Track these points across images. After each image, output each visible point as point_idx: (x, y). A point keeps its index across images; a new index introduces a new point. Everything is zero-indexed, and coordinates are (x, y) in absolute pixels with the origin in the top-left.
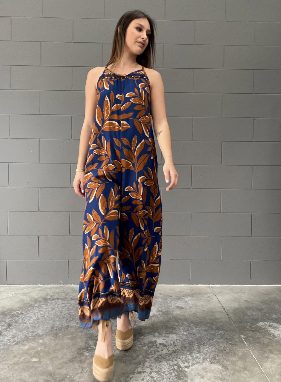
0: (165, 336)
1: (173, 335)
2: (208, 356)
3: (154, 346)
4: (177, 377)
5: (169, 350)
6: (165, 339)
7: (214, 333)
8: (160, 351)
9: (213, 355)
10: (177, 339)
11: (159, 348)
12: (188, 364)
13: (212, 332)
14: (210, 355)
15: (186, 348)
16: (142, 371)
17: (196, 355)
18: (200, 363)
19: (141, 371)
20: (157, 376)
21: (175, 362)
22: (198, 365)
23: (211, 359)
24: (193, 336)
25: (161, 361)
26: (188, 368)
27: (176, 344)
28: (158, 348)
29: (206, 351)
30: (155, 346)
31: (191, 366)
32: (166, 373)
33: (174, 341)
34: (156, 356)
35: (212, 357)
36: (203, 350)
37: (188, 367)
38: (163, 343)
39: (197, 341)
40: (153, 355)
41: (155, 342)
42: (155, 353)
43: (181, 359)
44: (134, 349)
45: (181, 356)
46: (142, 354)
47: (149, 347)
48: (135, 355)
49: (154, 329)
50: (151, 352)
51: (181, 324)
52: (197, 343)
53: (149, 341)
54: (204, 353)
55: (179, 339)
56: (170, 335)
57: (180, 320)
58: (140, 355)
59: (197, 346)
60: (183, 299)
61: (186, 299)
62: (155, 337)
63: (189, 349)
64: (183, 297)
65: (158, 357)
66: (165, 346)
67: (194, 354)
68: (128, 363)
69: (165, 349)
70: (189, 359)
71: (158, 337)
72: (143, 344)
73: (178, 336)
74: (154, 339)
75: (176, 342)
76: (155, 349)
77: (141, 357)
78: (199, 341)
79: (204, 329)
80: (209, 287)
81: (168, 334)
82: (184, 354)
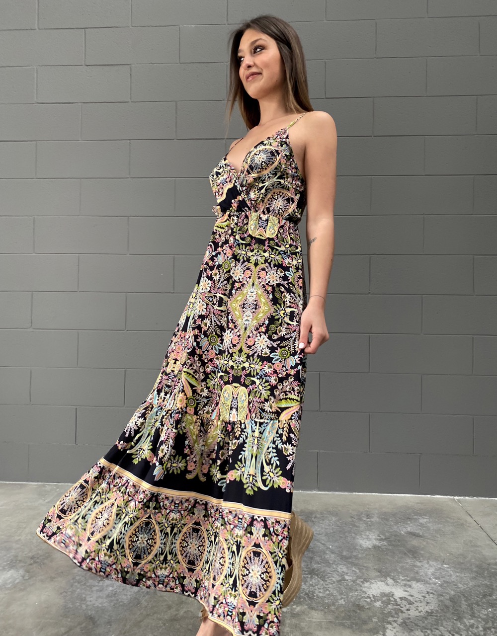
0: (405, 585)
1: (418, 584)
2: (490, 624)
5: (420, 610)
6: (407, 590)
7: (489, 583)
8: (406, 611)
10: (429, 591)
11: (402, 606)
13: (486, 582)
14: (493, 623)
17: (469, 623)
21: (437, 633)
24: (454, 587)
25: (412, 629)
27: (428, 601)
28: (399, 605)
29: (485, 615)
30: (393, 601)
33: (424, 595)
34: (400, 620)
36: (479, 613)
38: (405, 598)
39: (464, 595)
40: (394, 617)
41: (391, 595)
42: (397, 614)
43: (446, 628)
44: (360, 604)
45: (445, 623)
46: (376, 616)
47: (383, 602)
48: (364, 616)
49: (383, 572)
50: (389, 613)
51: (427, 566)
52: (465, 601)
53: (381, 592)
54: (483, 619)
55: (432, 591)
56: (414, 584)
57: (422, 556)
58: (373, 616)
59: (466, 605)
60: (416, 520)
61: (422, 521)
62: (389, 585)
63: (455, 611)
64: (416, 517)
65: (404, 622)
66: (411, 603)
67: (465, 620)
68: (356, 629)
69: (412, 607)
70: (459, 628)
71: (394, 585)
72: (371, 596)
73: (428, 585)
74: (387, 590)
75: (427, 596)
76: (395, 607)
77: (375, 620)
78: (466, 597)
79: (469, 575)
80: (454, 499)
81: (409, 581)
82: (449, 618)
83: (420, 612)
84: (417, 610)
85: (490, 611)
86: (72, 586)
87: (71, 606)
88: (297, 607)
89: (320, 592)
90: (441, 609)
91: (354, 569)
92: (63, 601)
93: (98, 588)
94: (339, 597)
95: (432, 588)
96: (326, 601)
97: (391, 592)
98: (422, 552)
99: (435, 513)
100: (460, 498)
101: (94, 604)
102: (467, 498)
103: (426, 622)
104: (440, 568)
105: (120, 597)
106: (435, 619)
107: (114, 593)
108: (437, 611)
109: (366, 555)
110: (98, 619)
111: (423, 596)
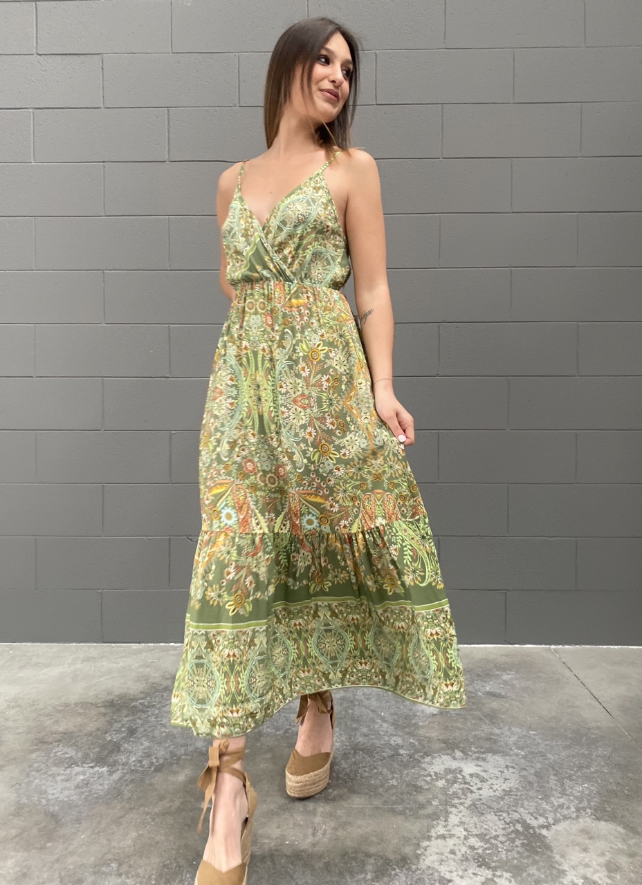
0: (478, 759)
1: (495, 757)
2: (585, 804)
3: (460, 780)
4: (528, 848)
5: (495, 789)
6: (479, 764)
7: (586, 752)
8: (476, 791)
9: (596, 802)
10: (508, 764)
11: (471, 784)
12: (545, 820)
13: (582, 751)
14: (589, 802)
15: (532, 784)
16: (445, 833)
17: (558, 802)
18: (571, 817)
19: (443, 835)
20: (482, 844)
21: (516, 816)
22: (567, 822)
23: (596, 810)
24: (541, 759)
25: (483, 812)
26: (547, 830)
27: (507, 777)
28: (469, 783)
29: (579, 792)
31: (554, 824)
32: (501, 838)
33: (502, 770)
34: (468, 802)
35: (595, 805)
36: (570, 790)
37: (547, 827)
38: (478, 774)
39: (553, 768)
40: (461, 799)
41: (458, 771)
42: (466, 795)
43: (527, 810)
44: (416, 785)
45: (526, 803)
46: (437, 798)
47: (447, 781)
48: (421, 798)
49: (450, 743)
50: (455, 793)
51: (508, 733)
52: (555, 775)
53: (445, 769)
54: (576, 797)
55: (512, 765)
56: (489, 756)
57: (503, 722)
58: (434, 798)
59: (556, 780)
60: (497, 677)
61: (505, 677)
62: (456, 759)
63: (540, 788)
64: (498, 673)
65: (474, 804)
66: (483, 780)
67: (553, 799)
68: (410, 815)
69: (486, 785)
70: (545, 810)
71: (463, 759)
72: (432, 774)
73: (508, 758)
74: (454, 765)
75: (506, 771)
76: (462, 786)
77: (435, 803)
78: (556, 770)
79: (562, 743)
80: (550, 649)
81: (483, 753)
82: (531, 798)
83: (495, 791)
84: (491, 788)
85: (585, 787)
86: (28, 776)
87: (26, 801)
88: (333, 790)
89: (365, 771)
90: (522, 787)
91: (412, 741)
92: (15, 795)
93: (63, 777)
94: (390, 777)
95: (513, 760)
96: (373, 782)
97: (459, 767)
98: (503, 717)
99: (522, 667)
100: (557, 647)
101: (58, 798)
102: (566, 647)
103: (502, 803)
104: (525, 736)
105: (95, 787)
106: (514, 799)
107: (85, 782)
108: (517, 789)
109: (429, 723)
110: (63, 817)
111: (500, 771)
